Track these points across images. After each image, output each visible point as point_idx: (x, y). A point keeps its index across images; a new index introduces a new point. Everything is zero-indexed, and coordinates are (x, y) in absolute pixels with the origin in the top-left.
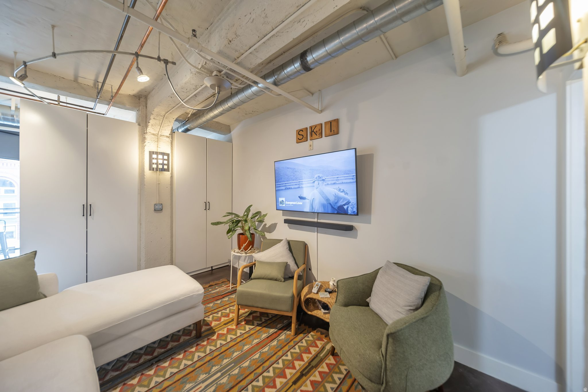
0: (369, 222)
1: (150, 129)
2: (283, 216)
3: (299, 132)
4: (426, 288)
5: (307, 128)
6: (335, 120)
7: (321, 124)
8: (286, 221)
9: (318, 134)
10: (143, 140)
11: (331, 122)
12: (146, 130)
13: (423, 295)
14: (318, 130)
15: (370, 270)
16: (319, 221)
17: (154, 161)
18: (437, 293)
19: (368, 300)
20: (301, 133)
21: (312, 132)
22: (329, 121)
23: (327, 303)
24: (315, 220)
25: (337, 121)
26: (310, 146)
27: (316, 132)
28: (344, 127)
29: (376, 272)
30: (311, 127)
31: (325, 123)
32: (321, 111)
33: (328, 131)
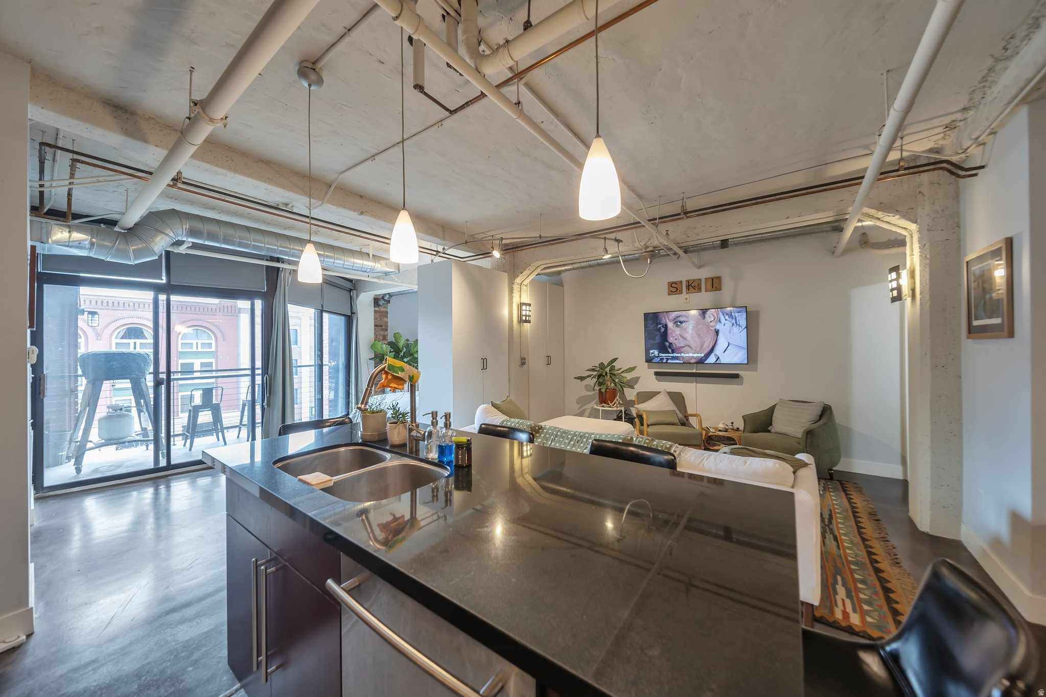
0: (756, 370)
1: (518, 280)
2: (648, 368)
3: (671, 285)
4: (822, 409)
5: (681, 282)
6: (717, 277)
7: (700, 279)
8: (657, 374)
9: (696, 289)
10: (511, 291)
11: (712, 279)
12: (514, 280)
13: (820, 413)
14: (696, 285)
15: (765, 407)
16: (697, 372)
17: (524, 313)
18: (829, 411)
19: (769, 428)
20: (673, 285)
21: (689, 286)
22: (711, 278)
23: (733, 437)
24: (694, 371)
25: (719, 278)
26: (686, 299)
27: (695, 286)
28: (728, 285)
29: (774, 406)
30: (688, 281)
31: (706, 279)
32: (700, 267)
33: (709, 287)
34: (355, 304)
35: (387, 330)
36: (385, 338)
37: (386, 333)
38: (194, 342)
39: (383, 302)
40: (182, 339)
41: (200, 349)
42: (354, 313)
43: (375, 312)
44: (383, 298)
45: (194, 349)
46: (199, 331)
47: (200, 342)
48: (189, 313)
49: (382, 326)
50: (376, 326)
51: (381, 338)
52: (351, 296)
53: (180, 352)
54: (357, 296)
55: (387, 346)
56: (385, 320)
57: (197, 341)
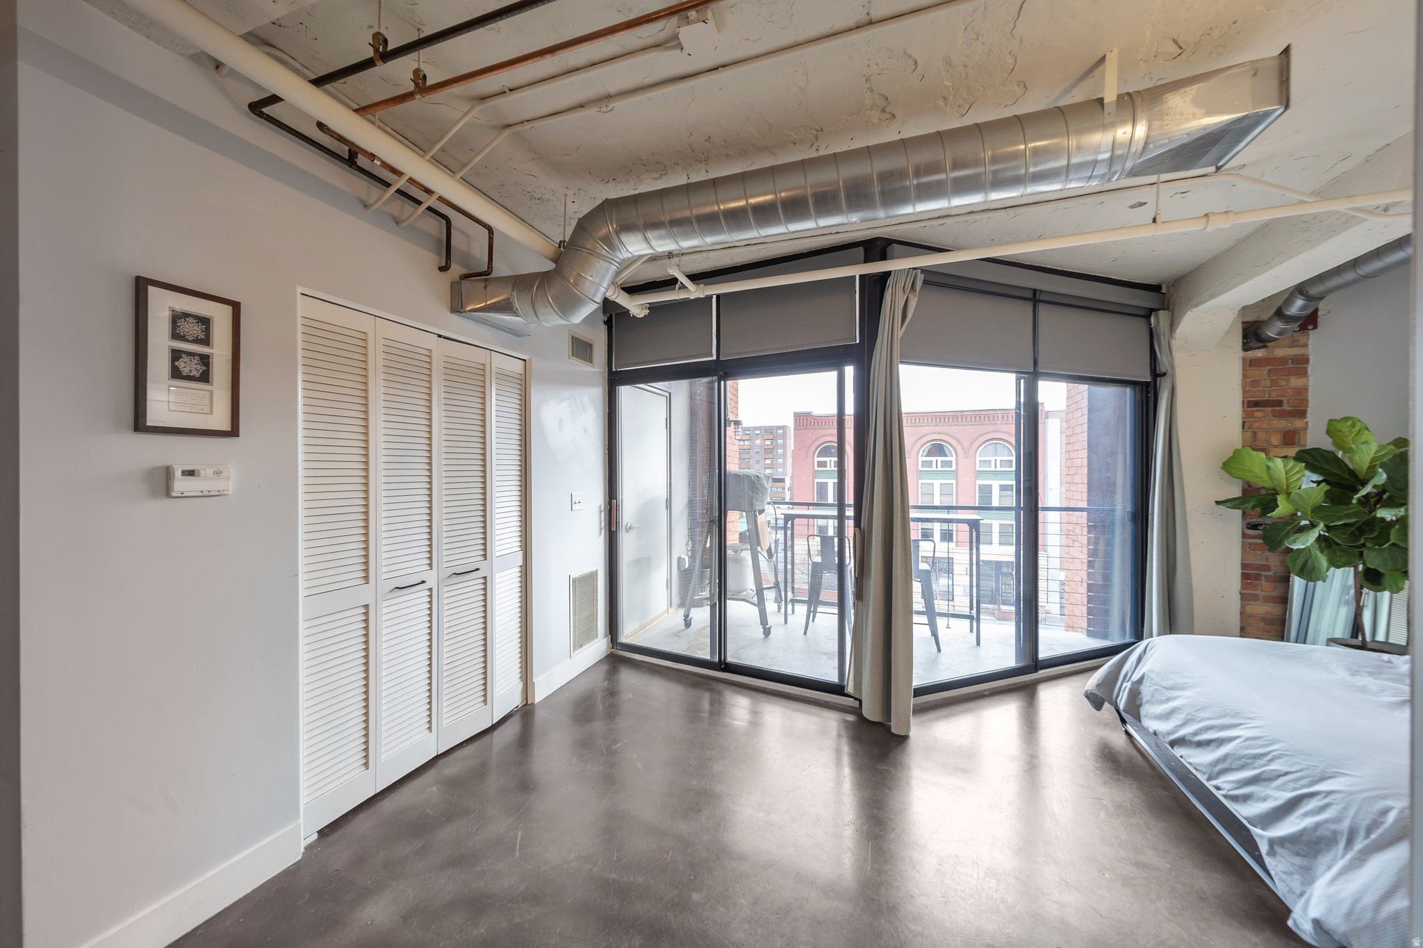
34: (1165, 349)
35: (1302, 414)
36: (1290, 438)
37: (1298, 423)
38: (993, 459)
39: (1280, 325)
40: (980, 456)
41: (998, 468)
42: (1164, 374)
43: (1249, 364)
44: (1279, 313)
45: (993, 468)
46: (998, 446)
47: (999, 459)
48: (987, 424)
49: (1280, 403)
50: (1251, 404)
51: (1275, 440)
52: (1151, 330)
53: (978, 471)
54: (1172, 326)
55: (1291, 463)
56: (1295, 382)
57: (996, 458)
